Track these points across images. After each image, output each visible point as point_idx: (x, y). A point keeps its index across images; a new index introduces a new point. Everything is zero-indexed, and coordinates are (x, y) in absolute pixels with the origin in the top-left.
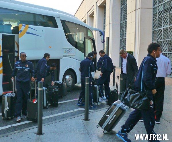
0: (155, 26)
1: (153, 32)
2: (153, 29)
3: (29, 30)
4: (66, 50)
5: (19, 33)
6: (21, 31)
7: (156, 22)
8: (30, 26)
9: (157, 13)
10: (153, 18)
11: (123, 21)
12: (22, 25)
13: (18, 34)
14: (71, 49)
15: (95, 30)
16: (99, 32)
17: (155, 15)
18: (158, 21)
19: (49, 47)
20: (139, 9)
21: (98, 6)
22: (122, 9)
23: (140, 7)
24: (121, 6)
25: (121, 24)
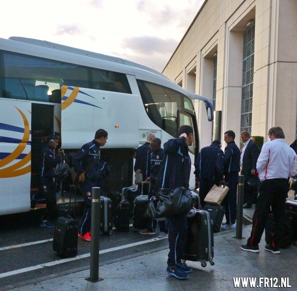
3: (80, 97)
4: (145, 132)
5: (62, 101)
6: (65, 98)
8: (81, 89)
11: (247, 84)
12: (67, 87)
13: (60, 102)
14: (154, 132)
15: (199, 98)
16: (205, 102)
20: (274, 63)
21: (204, 56)
22: (244, 63)
23: (276, 60)
24: (244, 57)
25: (243, 89)
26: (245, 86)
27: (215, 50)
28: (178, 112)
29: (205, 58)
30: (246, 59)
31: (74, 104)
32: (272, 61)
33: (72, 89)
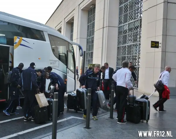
0: (120, 43)
1: (118, 48)
2: (118, 45)
3: (23, 42)
4: (52, 62)
5: (15, 45)
6: (16, 43)
7: (121, 40)
8: (23, 38)
9: (122, 31)
10: (118, 35)
11: (90, 37)
12: (17, 37)
13: (13, 45)
14: (56, 61)
15: (75, 44)
16: (79, 46)
17: (120, 33)
18: (123, 38)
19: (39, 59)
20: (106, 27)
21: (66, 22)
22: (88, 26)
23: (107, 26)
24: (88, 23)
25: (87, 39)
26: (89, 38)
27: (73, 19)
28: (67, 52)
29: (67, 23)
30: (89, 24)
31: (20, 46)
32: (105, 26)
33: (19, 38)
